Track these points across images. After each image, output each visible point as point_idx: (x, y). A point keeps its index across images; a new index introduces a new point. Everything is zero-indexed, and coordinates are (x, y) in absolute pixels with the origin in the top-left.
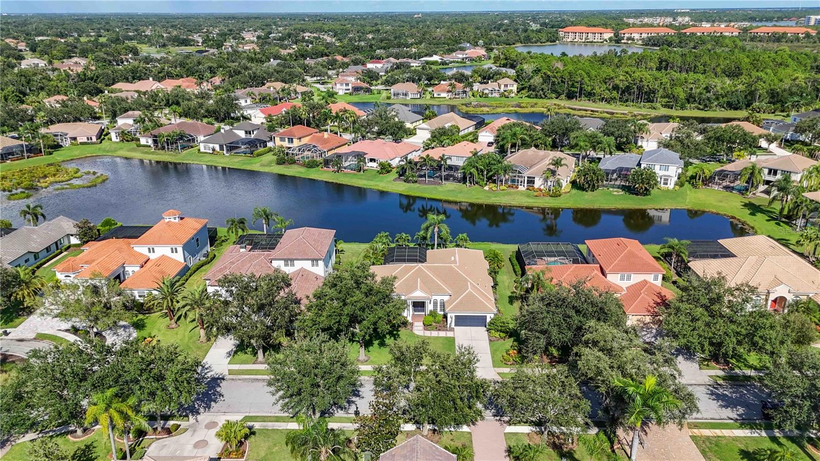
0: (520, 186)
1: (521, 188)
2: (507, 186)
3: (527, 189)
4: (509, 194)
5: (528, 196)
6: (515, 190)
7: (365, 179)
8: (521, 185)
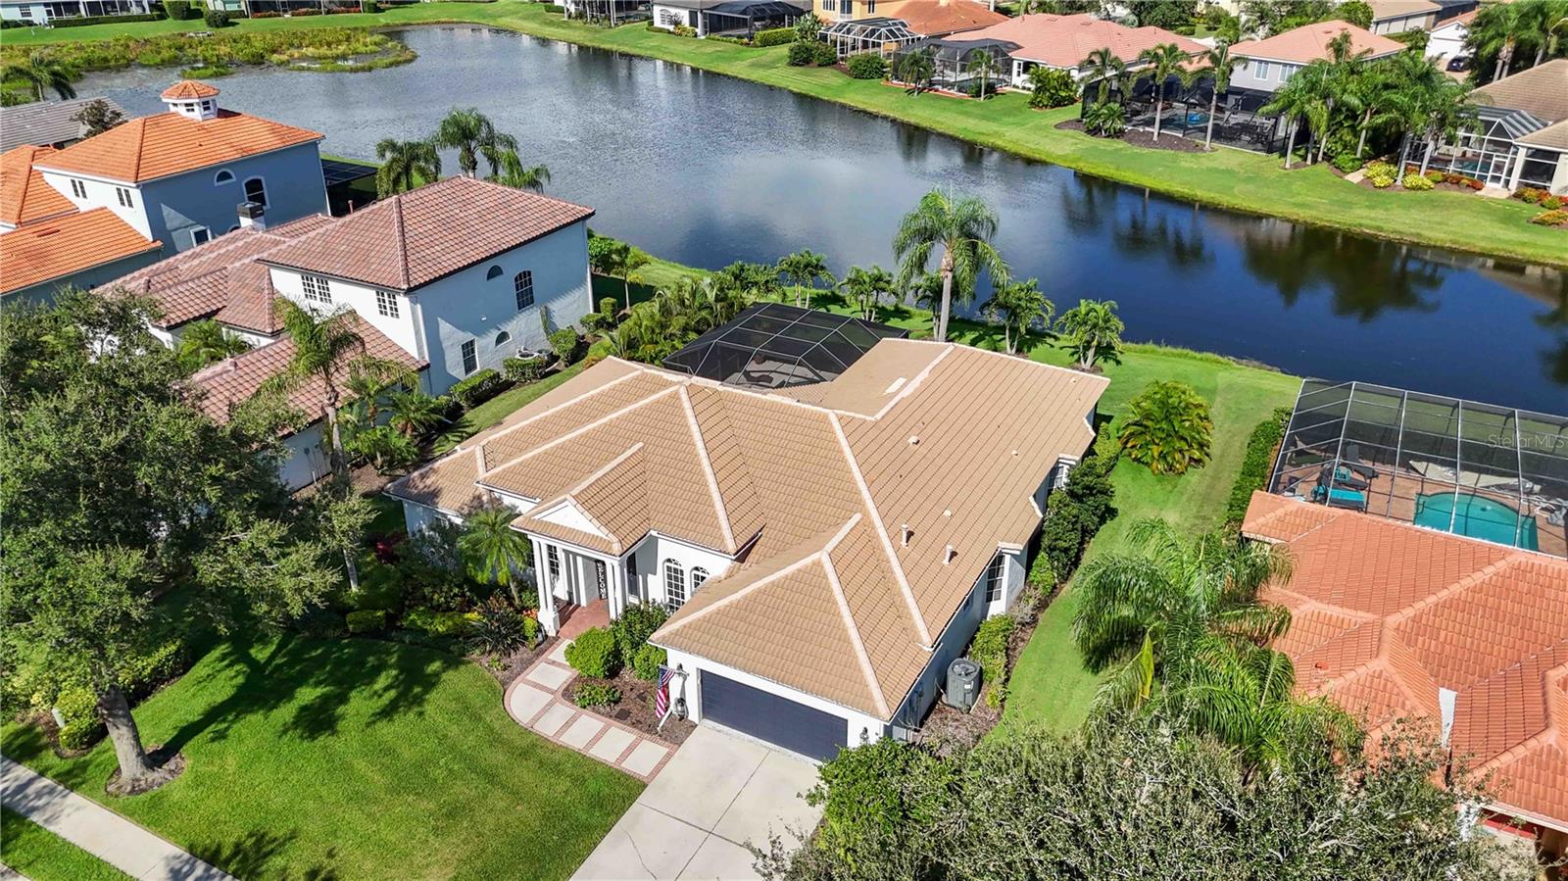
0: (1489, 185)
1: (1493, 190)
2: (1438, 176)
3: (1516, 196)
4: (1433, 204)
5: (1508, 219)
6: (1468, 194)
7: (976, 116)
8: (1496, 179)
